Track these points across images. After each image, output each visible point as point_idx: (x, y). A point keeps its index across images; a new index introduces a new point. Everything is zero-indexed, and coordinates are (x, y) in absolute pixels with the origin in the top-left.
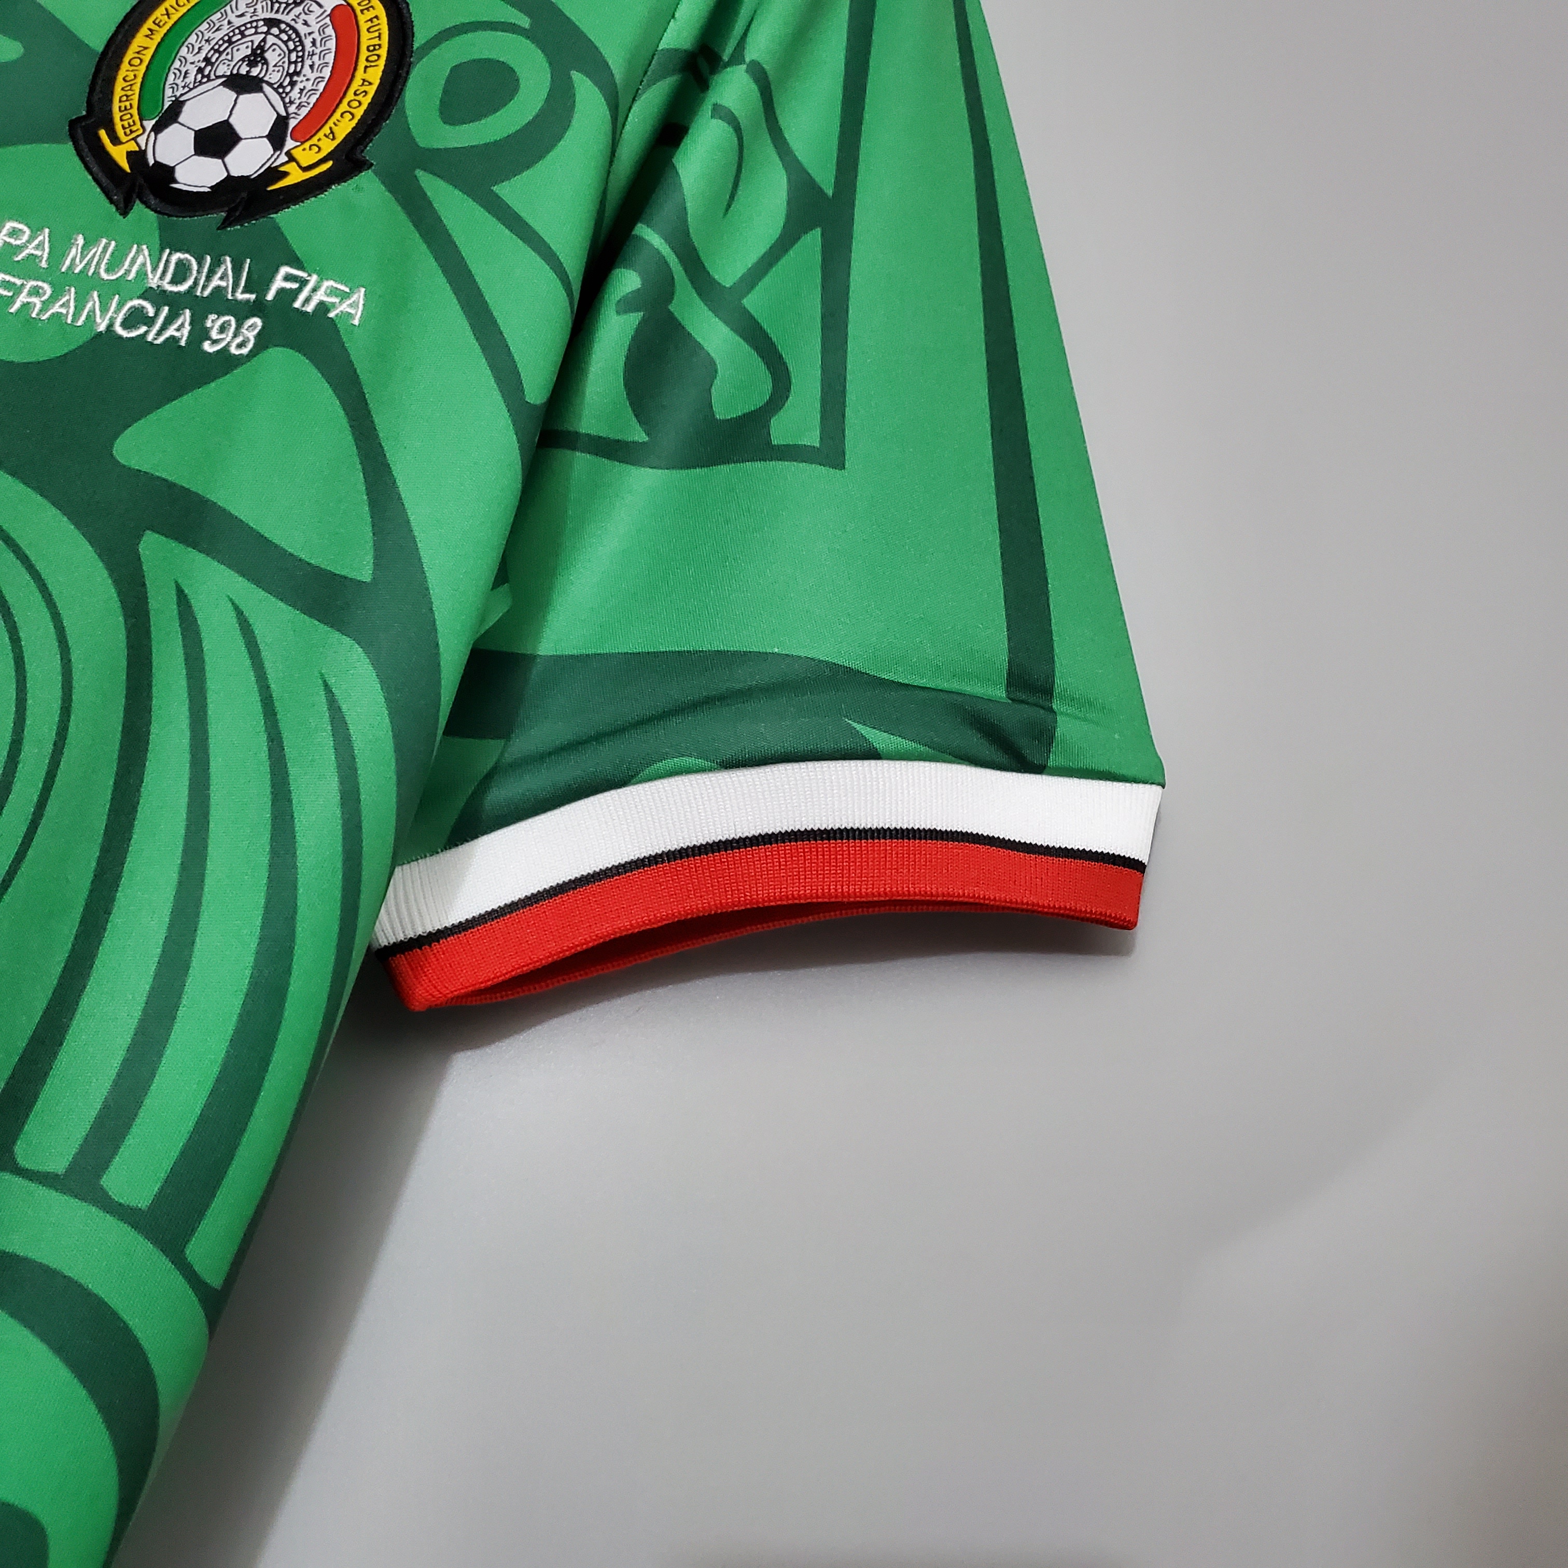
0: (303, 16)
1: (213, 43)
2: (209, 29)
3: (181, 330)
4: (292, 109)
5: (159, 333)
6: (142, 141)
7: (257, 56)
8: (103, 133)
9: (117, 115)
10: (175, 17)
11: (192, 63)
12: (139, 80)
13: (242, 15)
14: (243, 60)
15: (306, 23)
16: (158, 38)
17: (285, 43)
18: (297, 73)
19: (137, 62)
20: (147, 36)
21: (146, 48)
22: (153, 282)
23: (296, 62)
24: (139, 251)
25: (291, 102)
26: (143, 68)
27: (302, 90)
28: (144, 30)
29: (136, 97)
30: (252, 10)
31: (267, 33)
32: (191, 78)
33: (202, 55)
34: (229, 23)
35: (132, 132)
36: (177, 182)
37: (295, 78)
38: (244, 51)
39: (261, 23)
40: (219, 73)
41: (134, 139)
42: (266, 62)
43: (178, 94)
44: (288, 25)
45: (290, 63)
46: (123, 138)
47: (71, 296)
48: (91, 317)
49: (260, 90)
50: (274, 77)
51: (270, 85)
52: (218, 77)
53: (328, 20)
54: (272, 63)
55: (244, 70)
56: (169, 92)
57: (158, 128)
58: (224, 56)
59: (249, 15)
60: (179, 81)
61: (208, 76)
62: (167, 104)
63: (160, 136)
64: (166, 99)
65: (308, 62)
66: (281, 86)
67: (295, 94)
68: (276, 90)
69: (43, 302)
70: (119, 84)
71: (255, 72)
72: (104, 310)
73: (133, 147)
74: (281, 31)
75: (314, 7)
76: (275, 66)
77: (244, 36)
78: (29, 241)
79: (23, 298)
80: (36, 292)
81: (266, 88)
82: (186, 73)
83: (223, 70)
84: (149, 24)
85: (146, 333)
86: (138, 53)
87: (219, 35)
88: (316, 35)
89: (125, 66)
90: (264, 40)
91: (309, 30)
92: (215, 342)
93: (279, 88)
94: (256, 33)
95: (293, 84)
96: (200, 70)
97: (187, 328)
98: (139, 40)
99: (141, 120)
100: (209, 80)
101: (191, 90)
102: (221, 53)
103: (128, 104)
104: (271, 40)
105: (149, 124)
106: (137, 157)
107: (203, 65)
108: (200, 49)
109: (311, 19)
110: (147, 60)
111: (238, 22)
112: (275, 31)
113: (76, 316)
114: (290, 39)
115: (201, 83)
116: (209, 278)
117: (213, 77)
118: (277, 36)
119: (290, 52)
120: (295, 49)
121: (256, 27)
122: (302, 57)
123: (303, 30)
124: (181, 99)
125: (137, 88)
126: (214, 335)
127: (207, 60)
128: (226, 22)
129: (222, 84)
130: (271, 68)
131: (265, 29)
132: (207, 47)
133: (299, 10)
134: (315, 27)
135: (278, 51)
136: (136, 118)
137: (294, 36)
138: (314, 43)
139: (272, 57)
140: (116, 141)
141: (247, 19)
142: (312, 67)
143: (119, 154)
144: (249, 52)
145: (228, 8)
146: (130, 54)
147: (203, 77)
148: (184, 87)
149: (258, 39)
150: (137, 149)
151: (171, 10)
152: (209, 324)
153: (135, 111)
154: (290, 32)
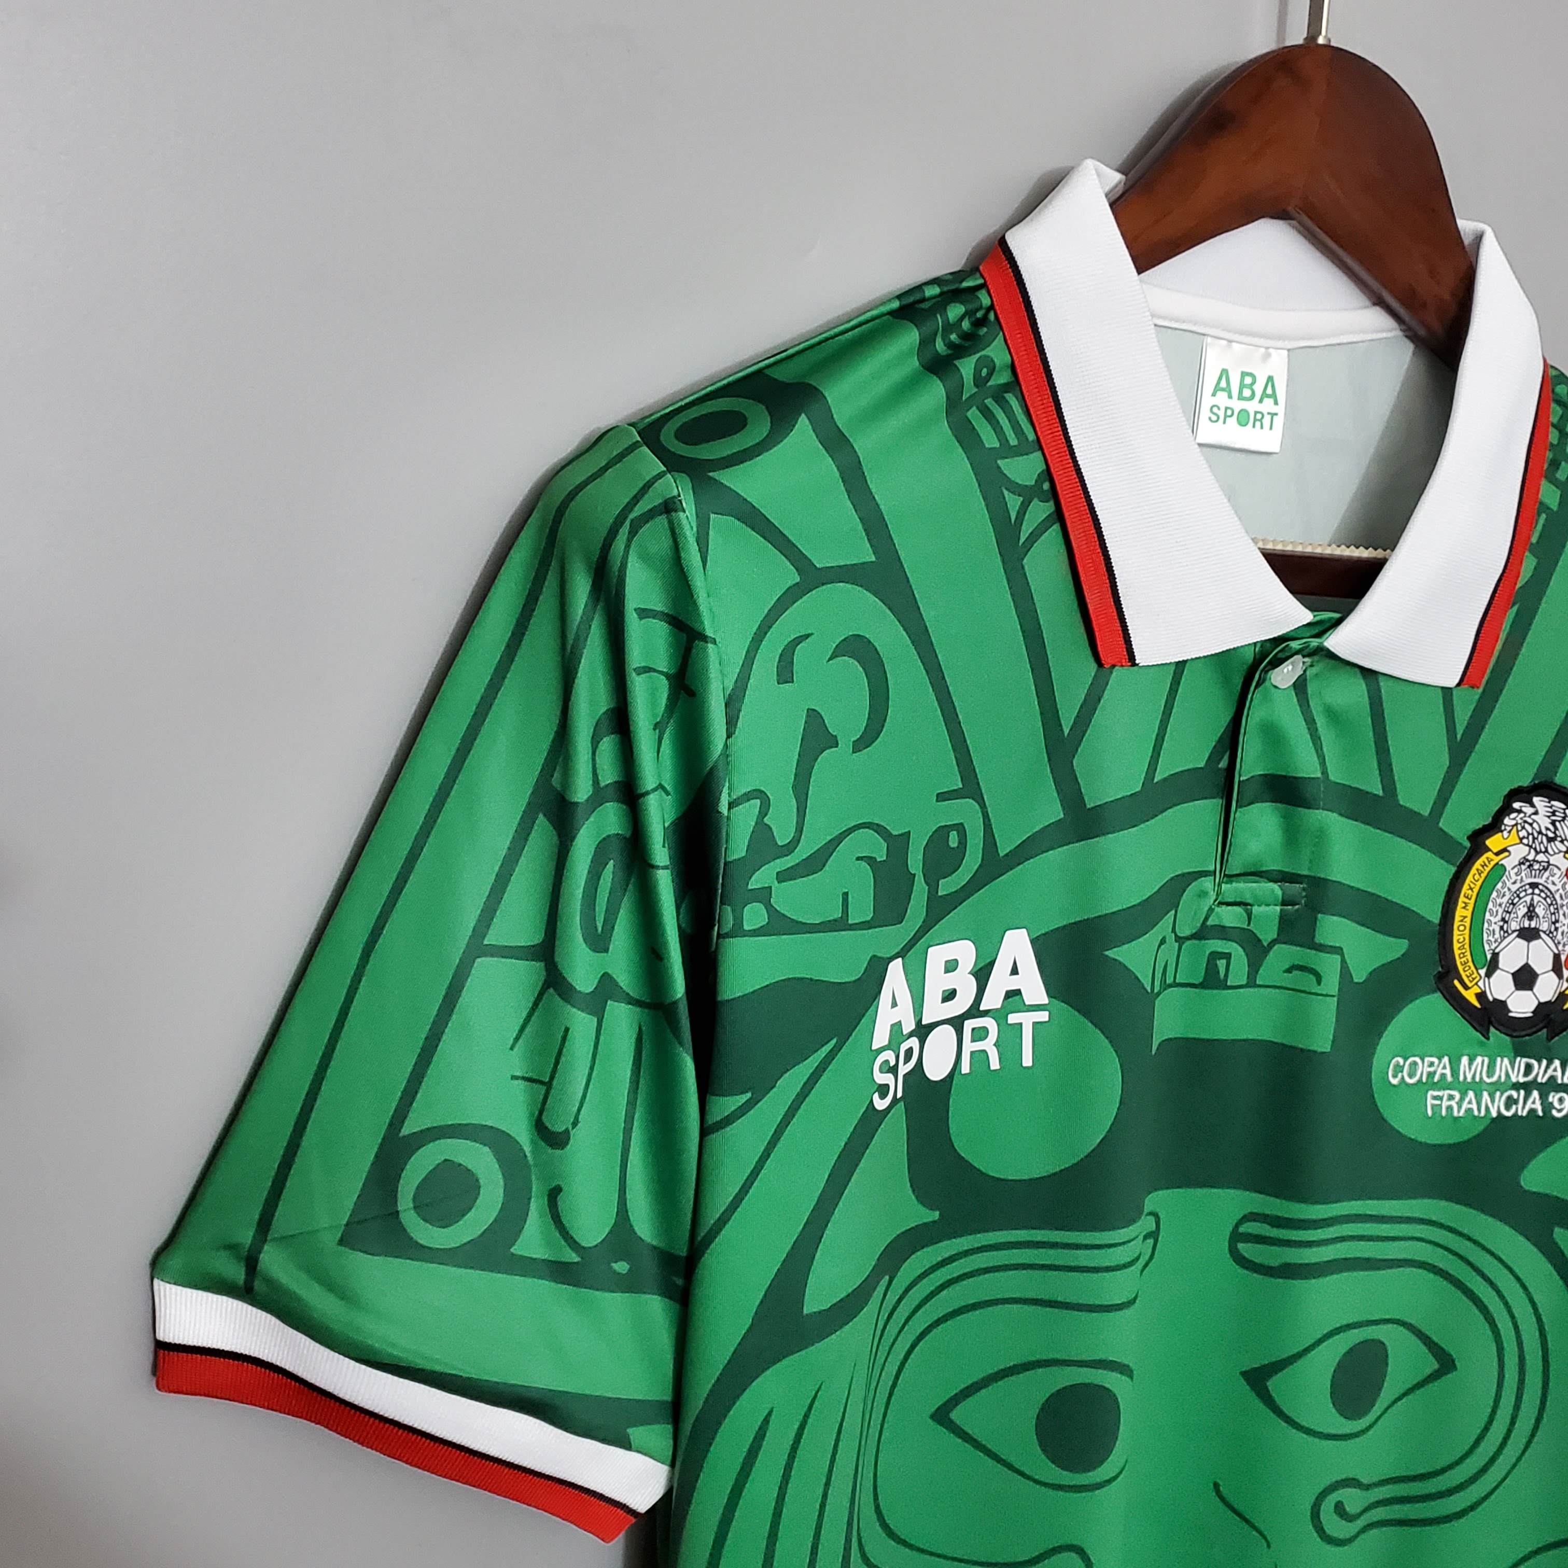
0: (1551, 878)
1: (1503, 906)
2: (1498, 896)
3: (1535, 1102)
4: (1560, 947)
5: (1523, 1108)
6: (1481, 984)
7: (1531, 914)
8: (1456, 982)
9: (1460, 968)
10: (1476, 890)
11: (1495, 923)
12: (1467, 941)
13: (1514, 883)
14: (1524, 916)
15: (1554, 883)
16: (1470, 907)
17: (1545, 899)
18: (1557, 921)
19: (1462, 928)
20: (1464, 908)
21: (1465, 917)
22: (1514, 1080)
23: (1554, 913)
24: (1502, 1061)
25: (1559, 943)
26: (1467, 931)
27: (1563, 933)
28: (1460, 904)
29: (1468, 954)
30: (1519, 878)
31: (1533, 894)
32: (1497, 936)
33: (1499, 917)
34: (1509, 889)
35: (1474, 979)
36: (1510, 1011)
37: (1557, 925)
38: (1523, 910)
39: (1527, 887)
40: (1513, 928)
41: (1476, 984)
42: (1538, 916)
43: (1493, 947)
44: (1544, 886)
45: (1552, 914)
46: (1470, 985)
47: (1471, 1094)
48: (1487, 1108)
49: (1539, 937)
50: (1544, 926)
51: (1544, 932)
52: (1514, 931)
53: (1565, 879)
54: (1541, 916)
55: (1526, 925)
56: (1487, 947)
57: (1489, 975)
58: (1512, 915)
59: (1518, 882)
60: (1491, 938)
61: (1507, 932)
62: (1489, 957)
63: (1492, 980)
64: (1487, 953)
65: (1561, 912)
66: (1551, 932)
67: (1559, 937)
68: (1548, 935)
69: (1457, 1103)
70: (1456, 946)
71: (1533, 925)
72: (1493, 1101)
73: (1476, 990)
74: (1542, 891)
75: (1556, 870)
76: (1544, 917)
77: (1520, 898)
78: (1438, 1066)
79: (1445, 1103)
80: (1451, 1098)
81: (1542, 935)
82: (1494, 931)
83: (1514, 926)
84: (1462, 899)
85: (1517, 1109)
86: (1462, 921)
87: (1505, 900)
88: (1561, 891)
89: (1456, 932)
90: (1532, 899)
91: (1556, 888)
92: (1559, 1111)
93: (1549, 933)
94: (1527, 895)
95: (1556, 929)
96: (1502, 928)
97: (1538, 1102)
98: (1460, 912)
99: (1477, 969)
100: (1509, 935)
101: (1500, 943)
102: (1510, 913)
103: (1464, 959)
104: (1536, 898)
105: (1483, 972)
106: (1481, 996)
107: (1501, 923)
108: (1497, 912)
109: (1555, 879)
110: (1468, 925)
111: (1514, 888)
112: (1537, 891)
113: (1479, 1110)
114: (1547, 896)
115: (1505, 938)
116: (1545, 1071)
117: (1510, 932)
118: (1539, 895)
119: (1550, 905)
120: (1552, 904)
121: (1525, 891)
122: (1557, 909)
123: (1553, 888)
124: (1497, 951)
125: (1467, 946)
126: (1556, 1104)
127: (1503, 919)
128: (1506, 889)
129: (1518, 936)
130: (1542, 920)
131: (1530, 891)
132: (1501, 911)
133: (1547, 874)
134: (1559, 886)
135: (1542, 907)
136: (1473, 968)
137: (1549, 894)
138: (1561, 897)
139: (1540, 911)
140: (1466, 988)
141: (1518, 885)
142: (1564, 915)
143: (1470, 996)
144: (1526, 910)
145: (1504, 878)
146: (1456, 924)
147: (1505, 932)
148: (1496, 941)
149: (1528, 899)
150: (1479, 991)
151: (1472, 886)
152: (1550, 1099)
153: (1470, 964)
154: (1546, 891)
